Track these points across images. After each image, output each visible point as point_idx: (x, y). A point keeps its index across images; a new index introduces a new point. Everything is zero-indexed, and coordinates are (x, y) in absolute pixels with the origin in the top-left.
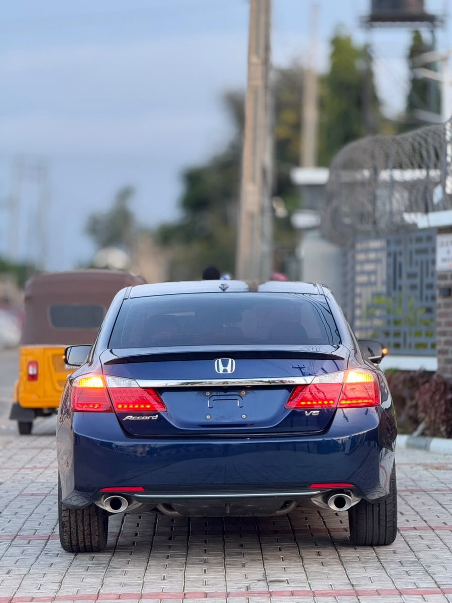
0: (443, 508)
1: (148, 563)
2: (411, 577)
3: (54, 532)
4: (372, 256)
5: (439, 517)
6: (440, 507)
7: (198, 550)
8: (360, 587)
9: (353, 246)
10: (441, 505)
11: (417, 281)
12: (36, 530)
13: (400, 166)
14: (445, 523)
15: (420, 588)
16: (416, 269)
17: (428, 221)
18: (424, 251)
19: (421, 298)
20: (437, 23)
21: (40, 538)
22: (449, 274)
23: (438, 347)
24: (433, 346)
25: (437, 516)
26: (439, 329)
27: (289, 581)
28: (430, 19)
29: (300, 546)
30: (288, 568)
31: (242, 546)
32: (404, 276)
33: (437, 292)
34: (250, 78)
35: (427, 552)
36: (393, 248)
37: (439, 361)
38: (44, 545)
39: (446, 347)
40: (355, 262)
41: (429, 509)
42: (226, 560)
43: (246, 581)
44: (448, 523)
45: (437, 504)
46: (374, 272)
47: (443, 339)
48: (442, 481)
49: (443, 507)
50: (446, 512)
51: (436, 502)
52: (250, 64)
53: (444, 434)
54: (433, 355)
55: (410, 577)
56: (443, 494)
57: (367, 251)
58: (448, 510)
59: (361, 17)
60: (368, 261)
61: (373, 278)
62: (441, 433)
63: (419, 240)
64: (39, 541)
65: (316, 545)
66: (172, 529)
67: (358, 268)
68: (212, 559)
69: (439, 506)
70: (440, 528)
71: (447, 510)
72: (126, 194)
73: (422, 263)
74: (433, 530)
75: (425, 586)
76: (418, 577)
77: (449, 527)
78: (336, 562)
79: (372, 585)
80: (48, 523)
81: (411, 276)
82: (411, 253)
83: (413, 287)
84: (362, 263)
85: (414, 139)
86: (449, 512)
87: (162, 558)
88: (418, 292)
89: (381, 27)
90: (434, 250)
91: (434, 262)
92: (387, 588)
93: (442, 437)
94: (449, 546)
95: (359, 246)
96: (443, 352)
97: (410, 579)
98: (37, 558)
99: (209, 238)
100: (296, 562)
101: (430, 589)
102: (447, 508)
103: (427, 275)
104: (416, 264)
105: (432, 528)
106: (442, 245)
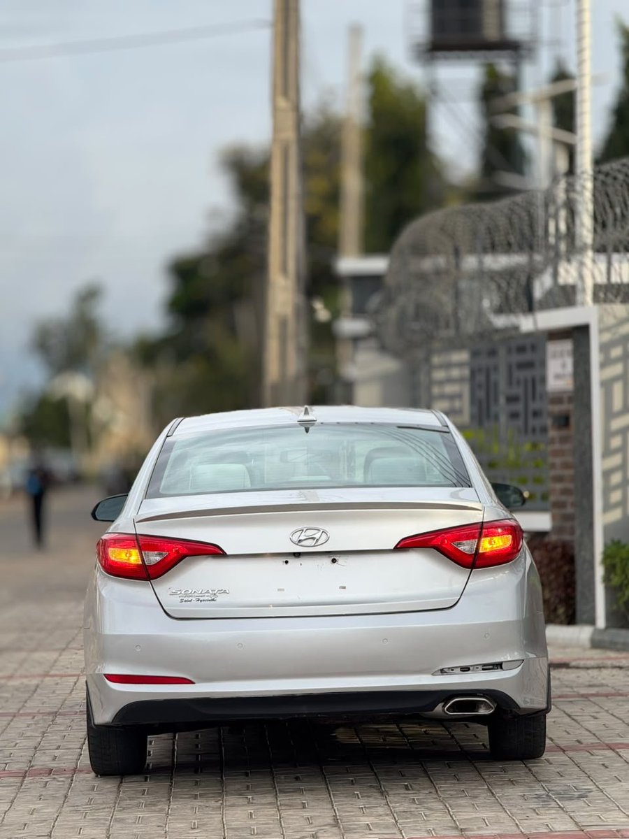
0: (573, 721)
1: (169, 806)
2: (541, 817)
3: (32, 766)
4: (455, 373)
5: (569, 733)
6: (568, 720)
7: (237, 787)
8: (472, 833)
9: (427, 359)
10: (569, 716)
11: (519, 407)
12: (6, 764)
13: (493, 248)
14: (579, 742)
15: (556, 831)
16: (518, 391)
17: (535, 322)
18: (529, 365)
19: (526, 431)
20: (523, 52)
21: (12, 774)
22: (565, 396)
23: (552, 498)
24: (545, 497)
25: (566, 731)
26: (553, 473)
27: (371, 826)
28: (514, 48)
29: (380, 778)
30: (367, 808)
31: (297, 778)
32: (502, 400)
33: (549, 422)
34: (276, 129)
35: (558, 781)
36: (484, 361)
37: (554, 518)
38: (19, 784)
39: (563, 498)
40: (431, 383)
41: (554, 722)
42: (279, 799)
43: (311, 828)
44: (582, 741)
45: (565, 715)
46: (459, 396)
47: (559, 486)
48: (567, 683)
49: (573, 719)
50: (578, 726)
51: (562, 712)
52: (275, 109)
53: (563, 618)
54: (542, 510)
55: (538, 817)
56: (571, 702)
57: (448, 366)
58: (581, 723)
59: (419, 45)
60: (450, 380)
61: (457, 404)
62: (558, 616)
63: (521, 349)
64: (12, 780)
65: (402, 776)
66: (197, 758)
67: (436, 390)
68: (259, 799)
69: (568, 717)
70: (574, 749)
71: (579, 724)
72: (89, 295)
73: (526, 381)
74: (564, 751)
75: (563, 828)
76: (550, 817)
77: (585, 747)
78: (435, 798)
79: (487, 829)
80: (22, 754)
81: (512, 399)
82: (510, 368)
83: (514, 416)
84: (441, 383)
85: (512, 210)
86: (582, 726)
87: (189, 798)
88: (520, 422)
89: (446, 58)
90: (543, 364)
91: (543, 380)
92: (510, 833)
93: (561, 623)
94: (588, 773)
95: (436, 360)
96: (558, 505)
97: (540, 819)
98: (12, 802)
99: (210, 356)
100: (376, 799)
101: (569, 833)
102: (579, 721)
103: (534, 398)
104: (518, 383)
105: (561, 749)
106: (554, 356)
